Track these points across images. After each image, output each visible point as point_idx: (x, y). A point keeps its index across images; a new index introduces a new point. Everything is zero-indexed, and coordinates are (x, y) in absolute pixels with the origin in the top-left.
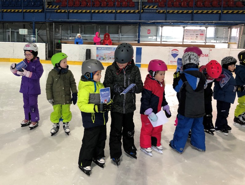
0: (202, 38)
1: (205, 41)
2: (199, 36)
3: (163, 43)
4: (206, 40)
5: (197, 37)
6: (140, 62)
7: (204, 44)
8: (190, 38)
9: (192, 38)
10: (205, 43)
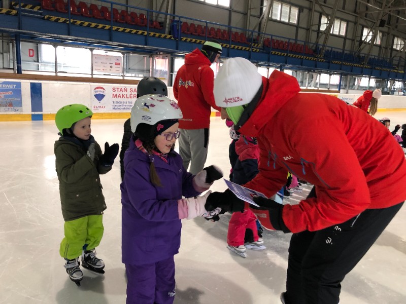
0: (118, 69)
1: (123, 75)
2: (113, 65)
3: (59, 74)
4: (123, 73)
5: (111, 67)
6: (42, 111)
7: (121, 78)
8: (101, 68)
9: (104, 68)
10: (123, 76)
